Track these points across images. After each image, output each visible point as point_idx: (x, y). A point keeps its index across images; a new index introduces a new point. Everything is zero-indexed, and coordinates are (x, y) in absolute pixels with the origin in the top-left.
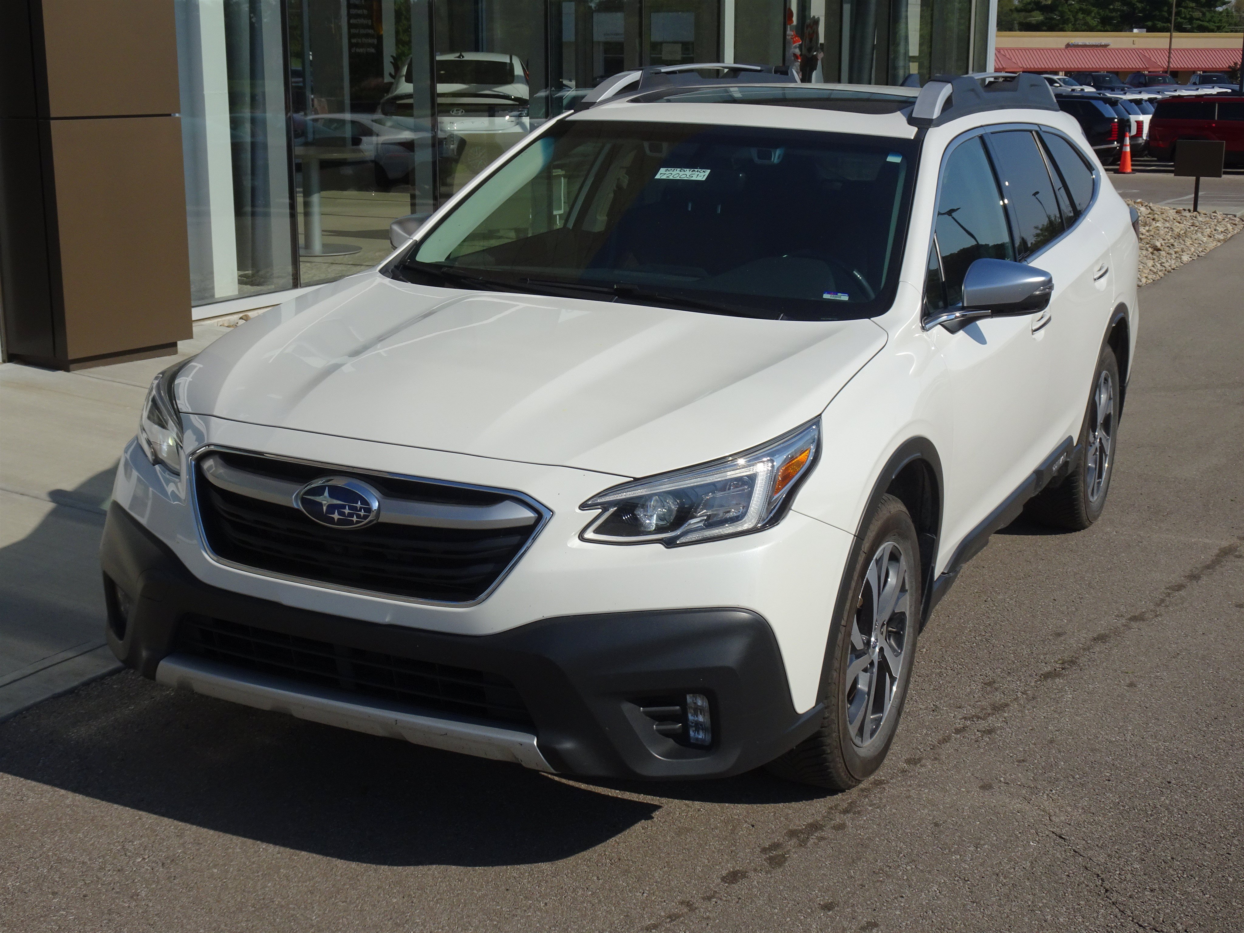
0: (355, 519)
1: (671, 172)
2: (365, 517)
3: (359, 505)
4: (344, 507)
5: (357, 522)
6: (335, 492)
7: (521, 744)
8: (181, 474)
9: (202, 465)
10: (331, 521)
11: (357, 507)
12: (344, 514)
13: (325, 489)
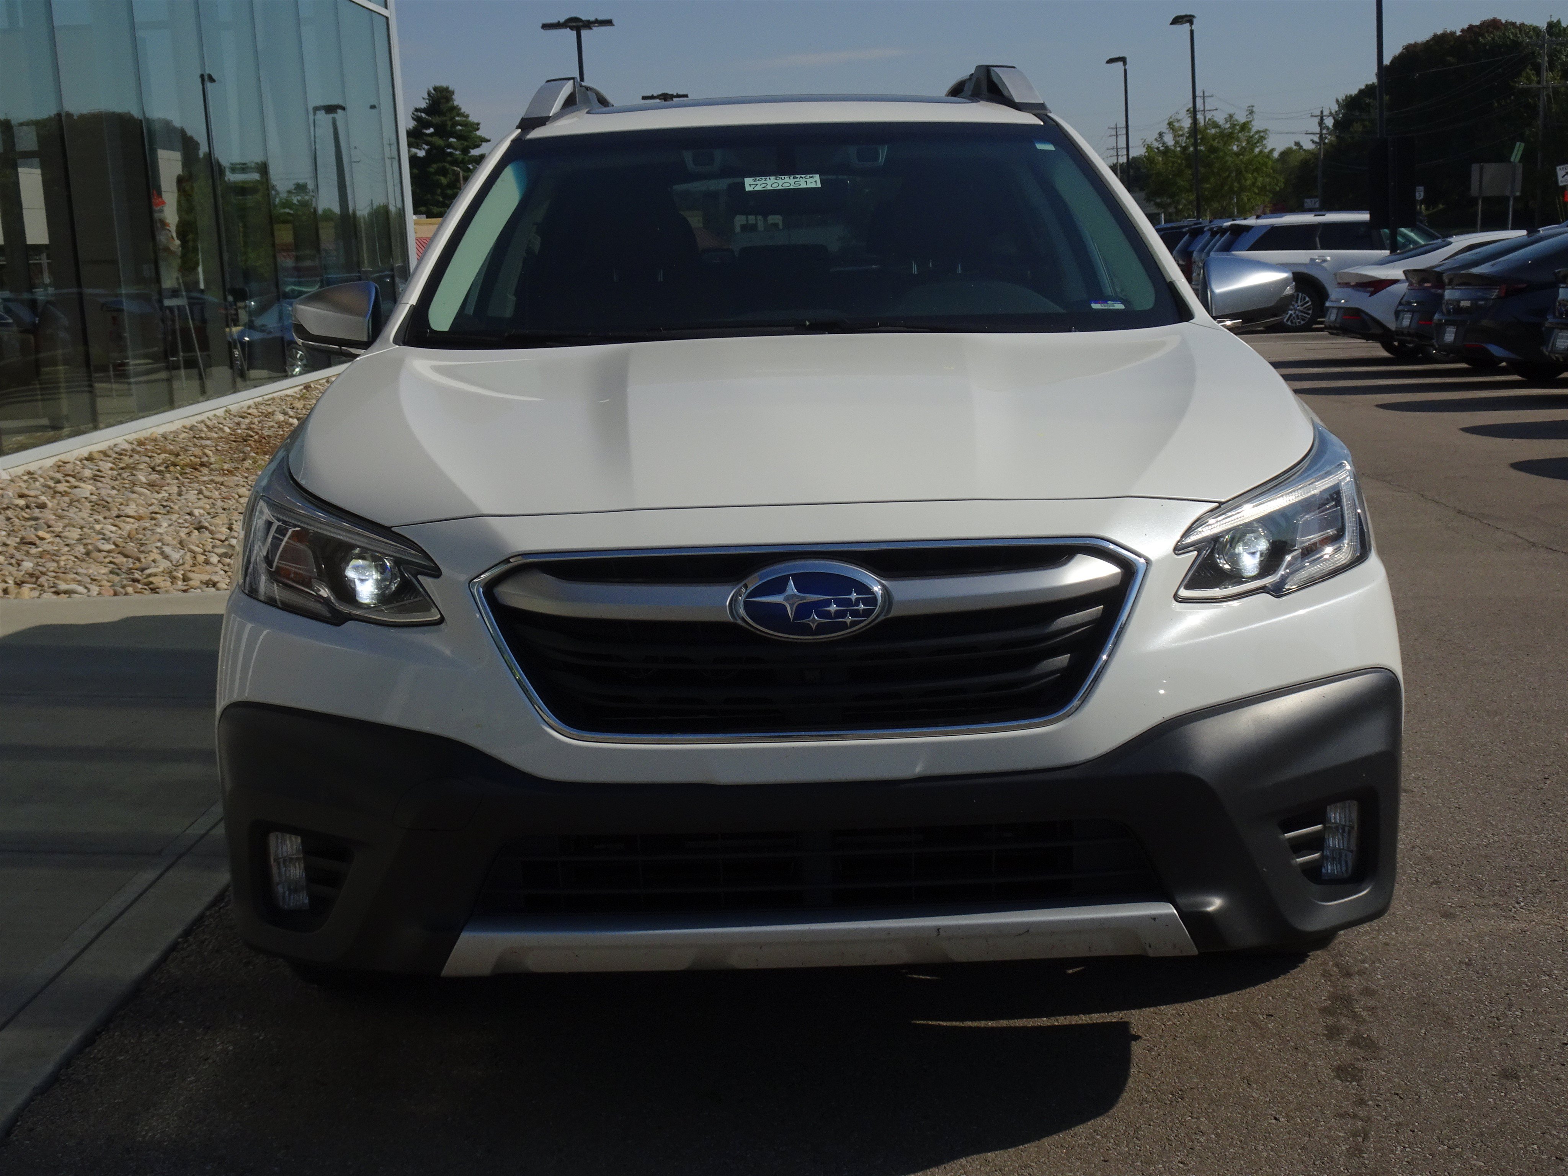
0: (849, 619)
1: (763, 181)
2: (867, 613)
3: (854, 596)
4: (828, 603)
5: (853, 624)
6: (805, 582)
7: (1155, 919)
8: (445, 620)
9: (498, 592)
10: (805, 629)
11: (850, 599)
12: (828, 615)
13: (788, 581)
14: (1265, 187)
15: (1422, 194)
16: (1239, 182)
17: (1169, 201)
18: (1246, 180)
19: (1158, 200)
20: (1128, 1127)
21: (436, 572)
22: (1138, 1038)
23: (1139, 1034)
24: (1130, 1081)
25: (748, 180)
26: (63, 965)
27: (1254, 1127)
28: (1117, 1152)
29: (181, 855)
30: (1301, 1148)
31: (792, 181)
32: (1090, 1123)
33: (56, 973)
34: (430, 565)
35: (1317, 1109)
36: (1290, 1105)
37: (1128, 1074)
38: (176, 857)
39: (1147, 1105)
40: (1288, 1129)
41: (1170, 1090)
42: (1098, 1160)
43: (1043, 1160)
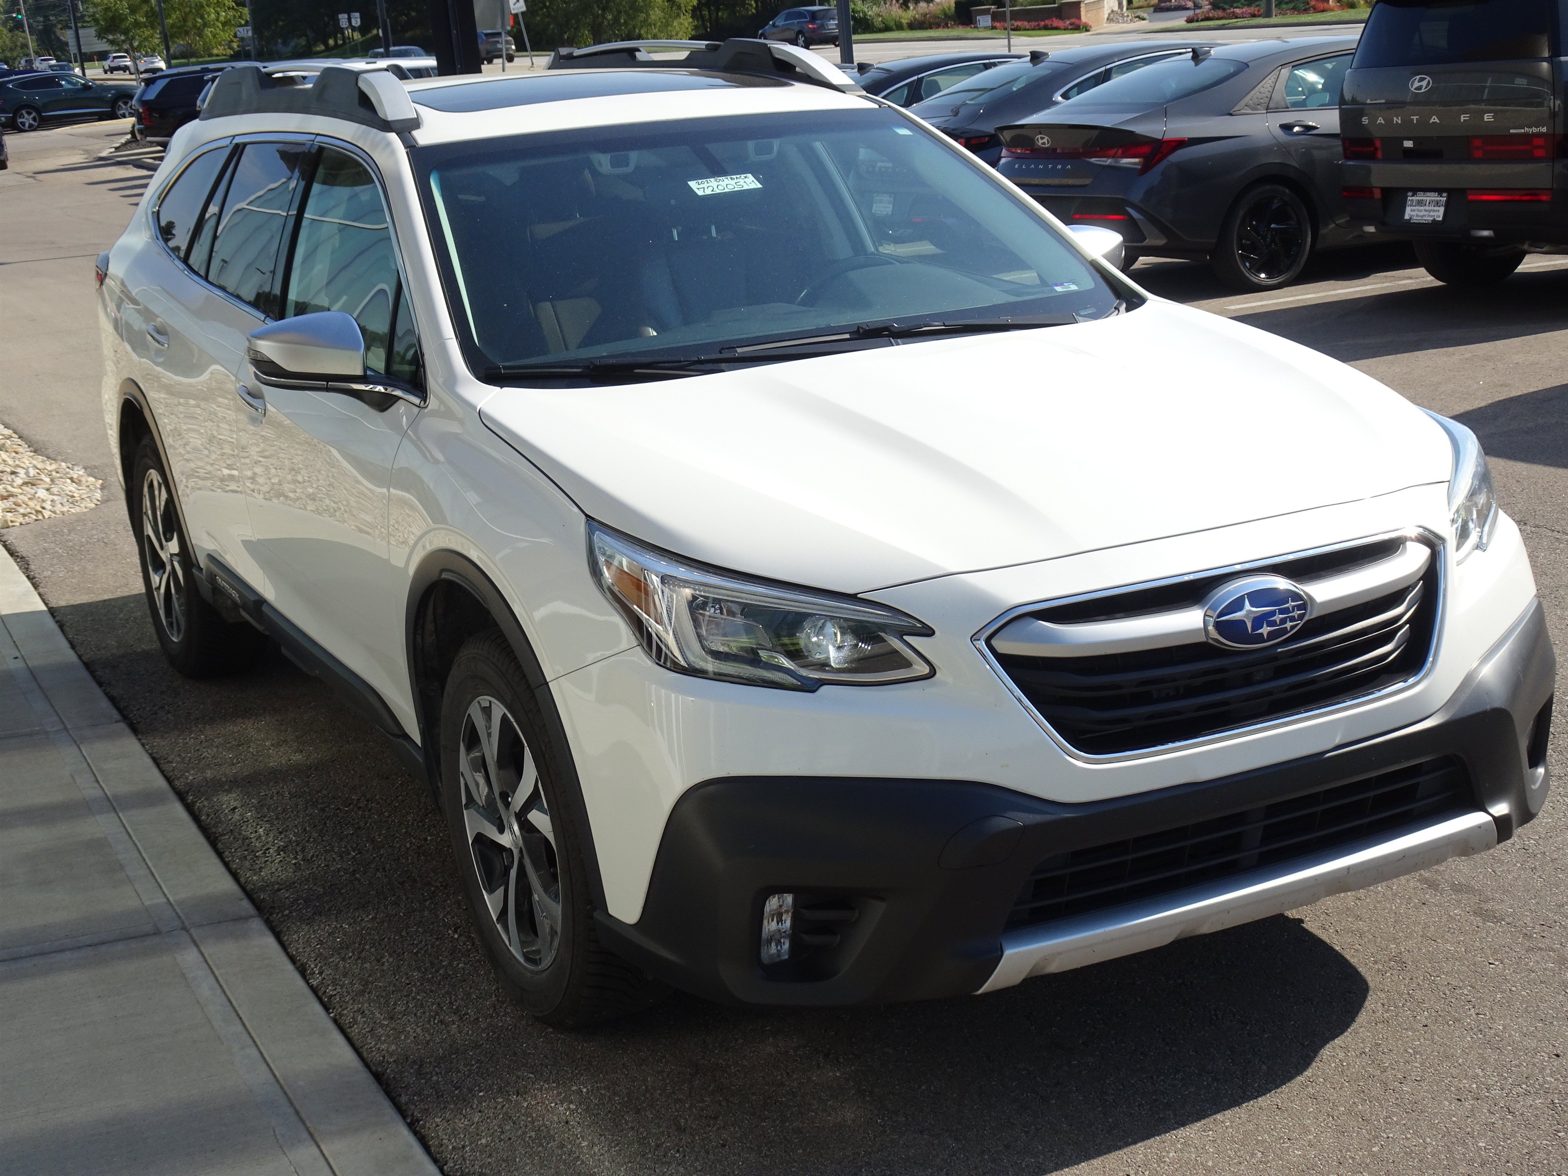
2: (1301, 617)
3: (1291, 604)
4: (1274, 613)
5: (1292, 627)
7: (1480, 827)
8: (938, 675)
9: (995, 642)
10: (1260, 638)
11: (1288, 607)
12: (1274, 623)
13: (1244, 600)
14: (230, 21)
15: (359, 20)
16: (202, 17)
17: (123, 38)
18: (209, 15)
19: (111, 37)
20: (1401, 995)
21: (927, 632)
22: (1301, 921)
23: (1297, 917)
24: (1348, 957)
25: (693, 184)
26: (264, 1067)
27: (1486, 974)
28: (1422, 1018)
29: (184, 928)
30: (1541, 982)
31: (733, 182)
32: (1369, 998)
33: (270, 1076)
34: (918, 625)
35: (1507, 949)
36: (1485, 950)
37: (1337, 952)
38: (184, 932)
39: (1388, 974)
40: (1511, 970)
41: (1387, 958)
42: (1419, 1026)
43: (1380, 1036)
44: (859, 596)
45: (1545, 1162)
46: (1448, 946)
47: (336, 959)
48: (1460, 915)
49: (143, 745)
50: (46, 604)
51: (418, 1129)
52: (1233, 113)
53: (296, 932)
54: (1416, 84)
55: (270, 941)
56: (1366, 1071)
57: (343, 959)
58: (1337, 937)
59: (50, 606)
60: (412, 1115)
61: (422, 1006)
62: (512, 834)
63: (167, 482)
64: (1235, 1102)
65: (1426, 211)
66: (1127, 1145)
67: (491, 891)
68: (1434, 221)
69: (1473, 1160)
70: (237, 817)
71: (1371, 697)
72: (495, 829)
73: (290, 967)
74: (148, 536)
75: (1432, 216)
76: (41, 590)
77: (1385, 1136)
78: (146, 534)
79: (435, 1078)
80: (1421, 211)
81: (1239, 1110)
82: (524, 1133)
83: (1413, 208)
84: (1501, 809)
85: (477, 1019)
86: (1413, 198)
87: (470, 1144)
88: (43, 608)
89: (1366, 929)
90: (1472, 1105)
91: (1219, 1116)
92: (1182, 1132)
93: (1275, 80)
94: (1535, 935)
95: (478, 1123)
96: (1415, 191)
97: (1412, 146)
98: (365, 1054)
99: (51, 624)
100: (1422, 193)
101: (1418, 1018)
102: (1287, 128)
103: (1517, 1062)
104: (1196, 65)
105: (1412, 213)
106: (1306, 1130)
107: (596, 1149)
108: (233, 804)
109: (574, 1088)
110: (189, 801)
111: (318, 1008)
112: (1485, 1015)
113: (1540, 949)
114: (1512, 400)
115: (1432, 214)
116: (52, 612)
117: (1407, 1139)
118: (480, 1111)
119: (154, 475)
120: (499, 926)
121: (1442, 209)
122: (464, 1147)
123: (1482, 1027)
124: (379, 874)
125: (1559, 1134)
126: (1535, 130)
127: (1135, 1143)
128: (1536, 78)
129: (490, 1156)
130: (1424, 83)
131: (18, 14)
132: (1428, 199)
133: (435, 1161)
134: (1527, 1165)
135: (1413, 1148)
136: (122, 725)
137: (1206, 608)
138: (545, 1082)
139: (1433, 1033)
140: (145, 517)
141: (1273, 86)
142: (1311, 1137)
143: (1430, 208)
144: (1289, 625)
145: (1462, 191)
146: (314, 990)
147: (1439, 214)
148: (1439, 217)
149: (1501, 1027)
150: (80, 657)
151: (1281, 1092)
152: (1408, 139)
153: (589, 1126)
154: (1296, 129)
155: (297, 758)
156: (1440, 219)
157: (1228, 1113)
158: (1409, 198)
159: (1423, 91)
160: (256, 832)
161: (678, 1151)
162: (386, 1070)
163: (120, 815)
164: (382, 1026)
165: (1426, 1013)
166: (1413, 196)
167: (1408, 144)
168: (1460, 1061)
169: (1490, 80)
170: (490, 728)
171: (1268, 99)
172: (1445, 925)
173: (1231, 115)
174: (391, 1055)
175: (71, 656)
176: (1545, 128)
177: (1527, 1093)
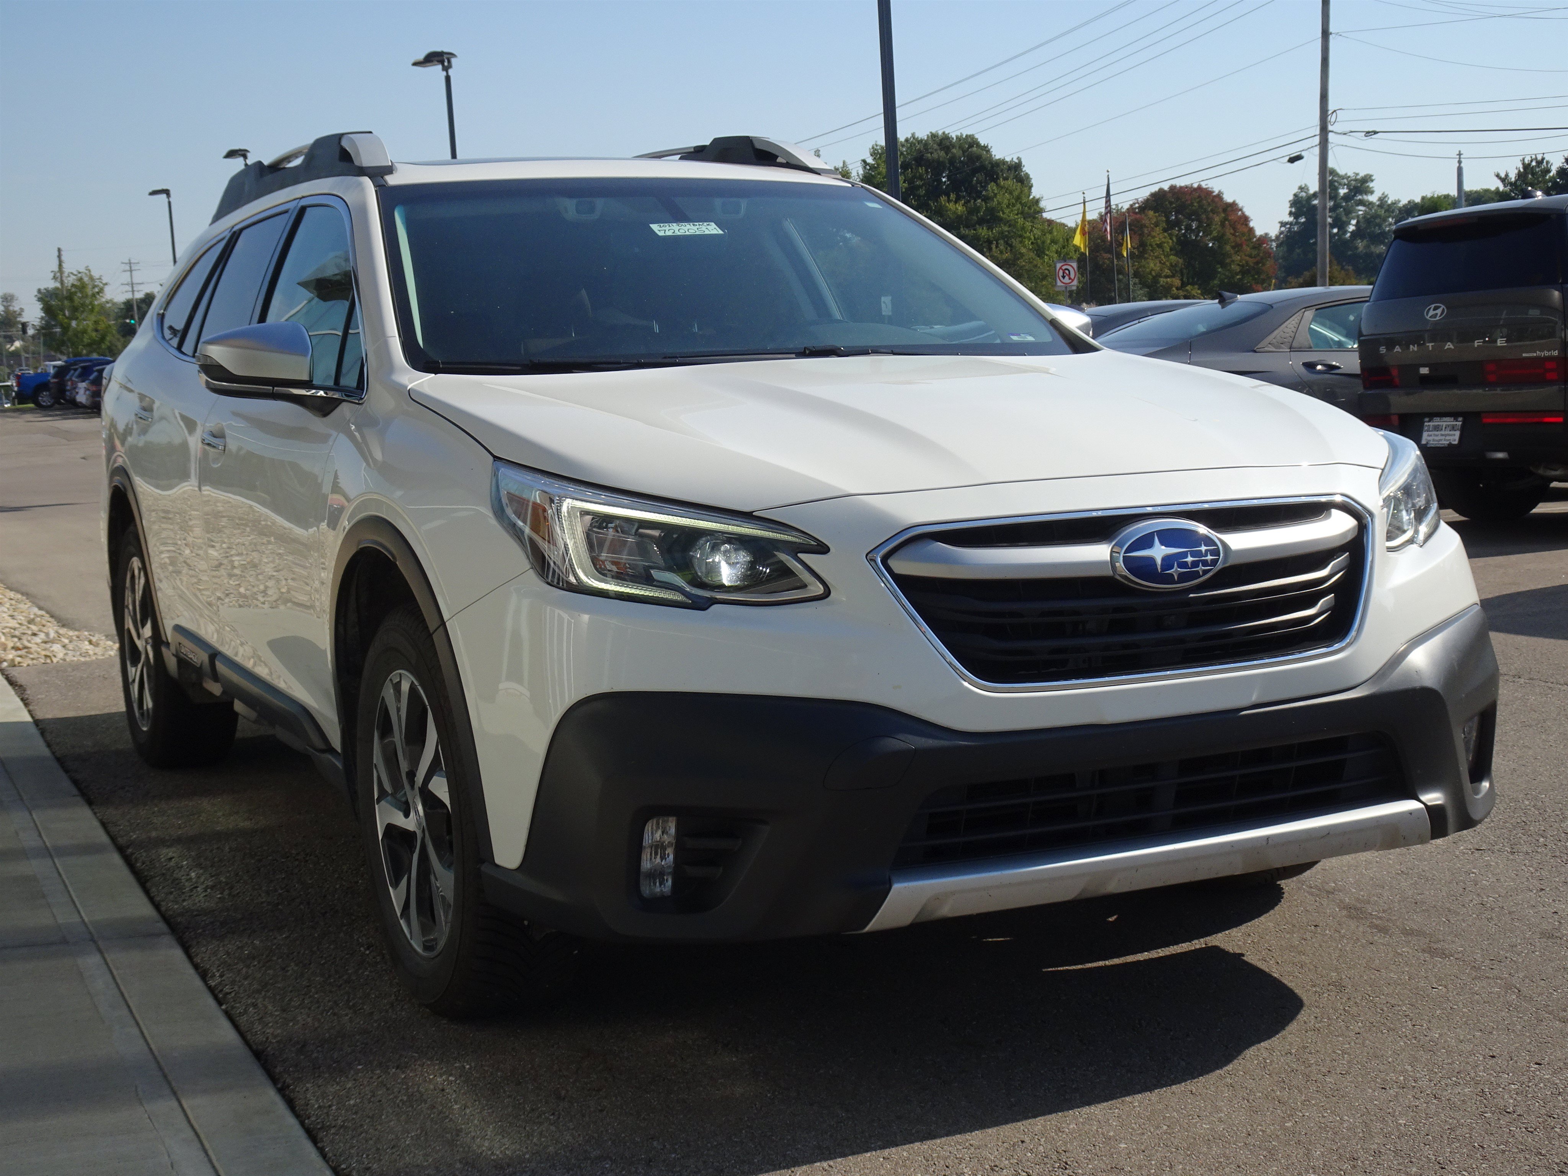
2: (1214, 562)
3: (1203, 548)
4: (1185, 555)
5: (1205, 572)
6: (1168, 537)
7: (1411, 814)
8: (832, 594)
9: (892, 563)
10: (1169, 579)
11: (1201, 551)
12: (1184, 565)
13: (1154, 537)
20: (1336, 1010)
21: (822, 549)
22: (1243, 955)
23: (1238, 952)
24: (1286, 982)
25: (654, 227)
26: (142, 1041)
27: (1428, 995)
28: (1356, 1027)
29: (93, 940)
30: (1484, 1002)
31: (695, 228)
32: (1303, 1012)
33: (146, 1048)
34: (813, 543)
35: (1453, 977)
36: (1429, 978)
37: (1275, 978)
38: (91, 943)
39: (1325, 995)
40: (1455, 993)
41: (1326, 983)
42: (1352, 1034)
43: (1310, 1041)
44: (754, 514)
45: (1467, 1135)
46: (1392, 975)
47: (240, 966)
48: (1408, 952)
49: (95, 814)
50: (32, 717)
51: (287, 1093)
52: (1258, 350)
53: (204, 946)
54: (1431, 313)
55: (178, 953)
56: (1289, 1067)
57: (248, 967)
58: (1277, 967)
59: (37, 718)
60: (284, 1082)
61: (318, 1002)
62: (416, 814)
63: (144, 568)
64: (1148, 1088)
65: (1442, 435)
66: (1027, 1118)
67: (396, 885)
68: (1450, 445)
69: (1391, 1134)
70: (172, 863)
71: (1290, 657)
72: (401, 814)
73: (191, 971)
74: (129, 630)
75: (1448, 440)
76: (31, 708)
77: (1301, 1115)
78: (126, 627)
79: (315, 1055)
80: (1437, 435)
81: (1150, 1094)
82: (396, 1097)
83: (1430, 433)
84: (1434, 797)
85: (372, 1013)
86: (1430, 423)
87: (338, 1104)
88: (28, 719)
89: (1307, 961)
90: (1397, 1093)
91: (1128, 1099)
92: (1086, 1110)
93: (1298, 322)
94: (1483, 968)
95: (349, 1088)
96: (1432, 416)
97: (1428, 372)
98: (249, 1037)
99: (34, 730)
100: (1438, 418)
101: (1352, 1027)
102: (1310, 366)
103: (1450, 1061)
104: (1223, 307)
105: (1429, 438)
106: (1219, 1110)
107: (468, 1111)
108: (170, 855)
109: (457, 1065)
110: (128, 853)
111: (211, 1001)
112: (1422, 1026)
113: (1488, 977)
114: (1519, 594)
115: (1447, 438)
116: (37, 722)
117: (1324, 1117)
118: (355, 1080)
119: (136, 562)
120: (402, 922)
121: (1458, 433)
122: (330, 1106)
123: (1417, 1035)
124: (302, 907)
125: (1485, 1115)
126: (1547, 354)
127: (1035, 1117)
128: (1546, 307)
129: (356, 1113)
130: (1439, 311)
131: (131, 320)
132: (1445, 424)
133: (297, 1116)
134: (1448, 1138)
135: (1329, 1124)
136: (79, 799)
137: (1113, 543)
138: (428, 1059)
139: (1364, 1040)
140: (126, 610)
141: (1297, 326)
142: (1223, 1115)
143: (1446, 433)
144: (1201, 568)
145: (1477, 414)
146: (211, 990)
147: (1454, 437)
148: (1455, 440)
149: (1437, 1036)
150: (53, 753)
151: (1198, 1082)
152: (1424, 366)
153: (465, 1094)
154: (1319, 367)
155: (247, 824)
156: (1456, 442)
157: (1138, 1097)
158: (1426, 424)
159: (1438, 318)
160: (188, 875)
161: (553, 1114)
162: (267, 1048)
163: (56, 861)
164: (271, 1015)
165: (1360, 1024)
166: (1429, 422)
167: (1424, 371)
168: (1390, 1060)
169: (1505, 312)
170: (399, 701)
171: (1291, 339)
172: (1391, 960)
173: (1255, 351)
174: (275, 1037)
175: (45, 751)
176: (1557, 352)
177: (1457, 1084)
